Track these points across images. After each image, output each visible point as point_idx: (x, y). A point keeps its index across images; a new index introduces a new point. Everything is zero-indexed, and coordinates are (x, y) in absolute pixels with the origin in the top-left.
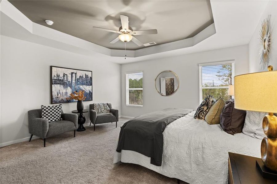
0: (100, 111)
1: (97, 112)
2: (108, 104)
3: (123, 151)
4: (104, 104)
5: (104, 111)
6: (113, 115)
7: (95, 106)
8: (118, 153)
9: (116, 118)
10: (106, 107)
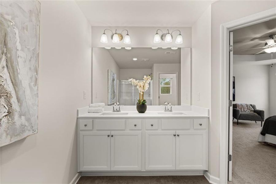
0: (243, 110)
1: (240, 111)
2: (251, 105)
3: (267, 135)
4: (247, 105)
5: (247, 110)
6: (257, 115)
7: (237, 106)
8: (263, 136)
9: (262, 118)
10: (250, 107)
